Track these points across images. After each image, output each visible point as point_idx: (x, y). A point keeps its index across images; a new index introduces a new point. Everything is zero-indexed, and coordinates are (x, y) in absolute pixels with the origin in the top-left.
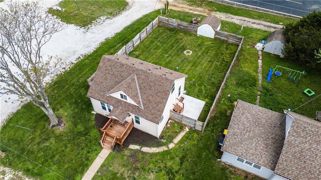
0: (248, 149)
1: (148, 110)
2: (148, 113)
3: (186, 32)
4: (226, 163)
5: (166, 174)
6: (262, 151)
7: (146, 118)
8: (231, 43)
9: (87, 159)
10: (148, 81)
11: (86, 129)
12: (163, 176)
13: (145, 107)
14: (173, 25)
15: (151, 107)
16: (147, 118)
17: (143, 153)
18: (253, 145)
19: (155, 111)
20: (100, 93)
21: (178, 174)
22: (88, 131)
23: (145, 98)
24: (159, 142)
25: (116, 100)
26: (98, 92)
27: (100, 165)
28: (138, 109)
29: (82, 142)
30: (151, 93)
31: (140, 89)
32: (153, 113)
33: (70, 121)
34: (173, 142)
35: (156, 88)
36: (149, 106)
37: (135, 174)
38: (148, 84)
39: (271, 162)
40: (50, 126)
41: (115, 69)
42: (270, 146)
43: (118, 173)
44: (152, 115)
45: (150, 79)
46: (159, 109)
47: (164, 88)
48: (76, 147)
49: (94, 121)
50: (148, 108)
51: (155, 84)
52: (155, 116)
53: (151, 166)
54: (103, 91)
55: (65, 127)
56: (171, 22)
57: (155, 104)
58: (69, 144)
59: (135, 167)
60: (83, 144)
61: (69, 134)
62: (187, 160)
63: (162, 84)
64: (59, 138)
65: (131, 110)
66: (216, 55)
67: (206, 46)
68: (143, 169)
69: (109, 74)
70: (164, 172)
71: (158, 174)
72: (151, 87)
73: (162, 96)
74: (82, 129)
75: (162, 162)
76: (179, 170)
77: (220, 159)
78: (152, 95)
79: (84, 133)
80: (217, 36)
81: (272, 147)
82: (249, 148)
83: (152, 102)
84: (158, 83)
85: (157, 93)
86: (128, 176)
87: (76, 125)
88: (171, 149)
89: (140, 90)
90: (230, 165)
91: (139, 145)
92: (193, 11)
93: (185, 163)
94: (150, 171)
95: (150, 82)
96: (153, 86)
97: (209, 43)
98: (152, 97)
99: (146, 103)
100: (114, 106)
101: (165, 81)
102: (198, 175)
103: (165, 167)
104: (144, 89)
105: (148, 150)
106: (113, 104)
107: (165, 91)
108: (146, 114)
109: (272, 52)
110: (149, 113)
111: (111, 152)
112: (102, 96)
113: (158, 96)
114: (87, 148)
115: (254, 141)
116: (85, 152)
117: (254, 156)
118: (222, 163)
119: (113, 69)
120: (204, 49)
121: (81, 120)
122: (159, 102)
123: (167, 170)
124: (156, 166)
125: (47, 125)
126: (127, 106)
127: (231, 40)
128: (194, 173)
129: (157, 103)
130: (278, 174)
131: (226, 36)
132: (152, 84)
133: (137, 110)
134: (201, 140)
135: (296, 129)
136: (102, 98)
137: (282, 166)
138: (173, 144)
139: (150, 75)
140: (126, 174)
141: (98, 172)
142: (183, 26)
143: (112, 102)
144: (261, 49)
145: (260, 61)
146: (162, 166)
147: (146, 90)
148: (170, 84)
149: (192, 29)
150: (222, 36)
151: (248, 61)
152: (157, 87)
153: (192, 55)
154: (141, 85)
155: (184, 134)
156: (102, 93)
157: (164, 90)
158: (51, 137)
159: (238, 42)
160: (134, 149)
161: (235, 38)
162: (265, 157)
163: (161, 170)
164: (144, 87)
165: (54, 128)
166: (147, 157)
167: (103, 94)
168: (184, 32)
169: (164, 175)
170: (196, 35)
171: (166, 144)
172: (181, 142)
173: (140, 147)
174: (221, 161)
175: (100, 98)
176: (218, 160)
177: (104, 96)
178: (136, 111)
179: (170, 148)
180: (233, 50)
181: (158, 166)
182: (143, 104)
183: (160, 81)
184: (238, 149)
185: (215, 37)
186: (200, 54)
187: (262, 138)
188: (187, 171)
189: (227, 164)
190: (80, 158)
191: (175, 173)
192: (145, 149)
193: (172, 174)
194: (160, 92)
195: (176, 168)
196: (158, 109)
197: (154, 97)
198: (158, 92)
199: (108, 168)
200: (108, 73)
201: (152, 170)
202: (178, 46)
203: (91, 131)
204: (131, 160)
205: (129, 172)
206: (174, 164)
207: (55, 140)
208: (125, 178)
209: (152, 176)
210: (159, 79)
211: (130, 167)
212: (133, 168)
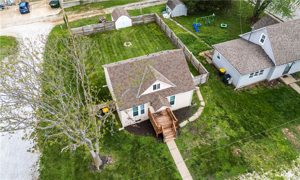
0: (253, 65)
1: (180, 84)
2: (182, 86)
3: (106, 31)
4: (240, 88)
5: (222, 121)
6: (259, 61)
7: (183, 91)
8: (147, 23)
9: (165, 159)
10: (163, 63)
11: (133, 144)
12: (223, 123)
13: (177, 84)
14: (89, 32)
15: (181, 81)
16: (184, 91)
17: (195, 121)
18: (253, 61)
19: (186, 81)
20: (130, 100)
21: (228, 115)
22: (137, 143)
23: (171, 77)
24: (193, 108)
25: (149, 96)
26: (127, 100)
27: (179, 153)
28: (172, 89)
29: (144, 154)
30: (173, 71)
31: (162, 73)
33: (110, 151)
34: (201, 101)
35: (173, 64)
36: (178, 81)
37: (208, 137)
38: (165, 65)
39: (268, 63)
40: (97, 170)
42: (259, 56)
43: (197, 147)
44: (186, 85)
45: (163, 61)
46: (188, 78)
47: (179, 60)
48: (145, 161)
51: (170, 61)
52: (189, 85)
53: (209, 124)
54: (132, 96)
55: (113, 157)
56: (86, 30)
57: (182, 76)
58: (136, 164)
59: (202, 133)
60: (147, 154)
61: (125, 159)
62: (222, 103)
63: (176, 58)
64: (119, 169)
65: (167, 94)
66: (148, 35)
67: (134, 33)
68: (208, 130)
69: (126, 79)
70: (220, 121)
71: (219, 124)
72: (169, 66)
73: (182, 67)
74: (131, 146)
75: (211, 116)
79: (135, 147)
80: (134, 22)
81: (261, 55)
82: (253, 64)
83: (179, 76)
84: (172, 59)
85: (177, 67)
86: (206, 142)
87: (121, 148)
88: (206, 105)
89: (162, 74)
90: (243, 87)
91: (185, 120)
93: (223, 106)
94: (213, 127)
95: (165, 62)
96: (170, 64)
97: (133, 30)
98: (176, 73)
99: (175, 81)
100: (151, 101)
101: (176, 55)
102: (237, 106)
103: (217, 117)
104: (165, 71)
105: (194, 118)
106: (149, 100)
108: (181, 88)
109: (178, 15)
110: (183, 86)
111: (174, 140)
113: (180, 69)
114: (154, 153)
115: (250, 58)
116: (156, 157)
119: (125, 72)
120: (135, 36)
121: (119, 142)
122: (184, 73)
123: (220, 118)
124: (212, 122)
125: (93, 171)
126: (162, 94)
127: (147, 21)
128: (234, 106)
129: (183, 75)
130: (279, 65)
131: (142, 19)
132: (168, 63)
133: (172, 90)
134: (212, 87)
136: (136, 102)
137: (278, 59)
138: (202, 102)
139: (161, 57)
140: (203, 142)
141: (184, 159)
142: (100, 28)
143: (147, 99)
144: (170, 17)
145: (178, 24)
146: (215, 118)
147: (167, 71)
148: (181, 55)
149: (110, 26)
150: (138, 21)
151: (173, 28)
153: (132, 44)
154: (160, 70)
155: (200, 91)
156: (132, 99)
157: (181, 61)
158: (112, 176)
159: (153, 20)
160: (185, 125)
161: (149, 17)
162: (264, 63)
163: (217, 121)
164: (164, 69)
165: (105, 167)
166: (200, 122)
167: (134, 99)
168: (104, 32)
169: (222, 122)
170: (116, 30)
171: (199, 106)
172: (203, 97)
173: (187, 120)
174: (236, 89)
175: (134, 104)
177: (136, 100)
178: (172, 92)
179: (204, 105)
180: (155, 27)
181: (212, 120)
182: (173, 83)
183: (172, 57)
184: (249, 68)
185: (132, 24)
186: (137, 41)
187: (252, 54)
188: (229, 108)
189: (241, 88)
190: (159, 164)
191: (226, 116)
192: (192, 119)
193: (226, 118)
194: (178, 65)
195: (222, 112)
199: (186, 151)
201: (213, 125)
202: (114, 44)
203: (139, 142)
204: (194, 132)
205: (203, 140)
206: (218, 112)
207: (119, 174)
208: (206, 145)
209: (218, 129)
210: (171, 56)
211: (199, 136)
212: (201, 135)
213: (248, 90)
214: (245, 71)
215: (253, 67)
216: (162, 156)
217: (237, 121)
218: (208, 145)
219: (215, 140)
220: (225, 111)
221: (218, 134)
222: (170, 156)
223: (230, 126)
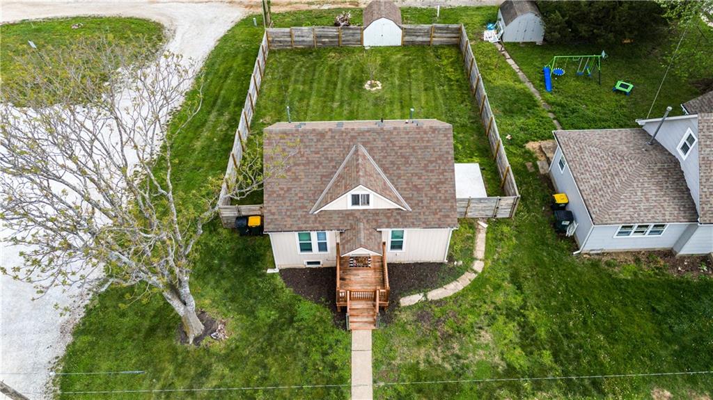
0: (636, 205)
1: (423, 207)
2: (424, 213)
3: (340, 47)
4: (591, 252)
5: (507, 320)
6: (658, 198)
7: (425, 226)
8: (438, 44)
9: (333, 368)
10: (395, 148)
11: (281, 310)
12: (506, 326)
13: (414, 205)
14: (303, 41)
15: (426, 201)
16: (427, 225)
17: (439, 303)
18: (639, 194)
19: (438, 204)
20: (294, 213)
21: (528, 310)
22: (290, 312)
23: (405, 186)
24: (450, 269)
25: (341, 215)
26: (288, 213)
27: (370, 365)
28: (399, 214)
29: (294, 340)
30: (412, 172)
31: (385, 170)
32: (436, 209)
33: (228, 311)
34: (476, 259)
35: (420, 157)
36: (418, 199)
37: (454, 348)
38: (399, 154)
39: (682, 209)
40: (188, 343)
41: (307, 150)
42: (665, 185)
43: (418, 363)
44: (435, 213)
45: (397, 143)
46: (446, 197)
47: (436, 150)
48: (289, 358)
49: (287, 287)
50: (420, 204)
51: (413, 148)
52: (442, 213)
53: (471, 319)
54: (301, 208)
55: (229, 327)
56: (299, 36)
57: (432, 189)
58: (267, 357)
59: (443, 335)
60: (301, 344)
61: (252, 339)
62: (525, 278)
63: (428, 144)
64: (231, 357)
65: (384, 223)
66: (429, 73)
67: (399, 64)
68: (459, 332)
69: (298, 165)
70: (501, 319)
71: (494, 326)
72: (407, 158)
73: (439, 167)
74: (274, 314)
75: (485, 303)
76: (524, 300)
77: (578, 249)
78: (416, 174)
79: (283, 320)
80: (407, 38)
81: (668, 185)
82: (636, 202)
83: (423, 188)
84: (419, 144)
85: (426, 166)
86: (443, 358)
87: (253, 312)
88: (483, 272)
89: (385, 173)
90: (599, 252)
91: (419, 292)
92: (318, 6)
93: (526, 285)
94: (476, 329)
95: (401, 148)
96: (412, 155)
97: (399, 56)
98: (420, 178)
99: (411, 195)
100: (341, 228)
101: (433, 135)
102: (562, 295)
103: (497, 308)
104: (395, 168)
105: (442, 293)
106: (338, 225)
107: (440, 155)
108: (422, 217)
109: (520, 40)
110: (427, 213)
111: (373, 330)
112: (304, 219)
113: (432, 171)
114: (314, 346)
115: (635, 186)
116: (316, 357)
117: (652, 212)
118: (585, 256)
119: (302, 150)
120: (397, 70)
121: (255, 298)
122: (438, 183)
123: (504, 313)
124: (479, 315)
125: (179, 344)
126: (371, 218)
127: (438, 39)
128: (554, 295)
129: (435, 187)
130: (708, 222)
131: (428, 33)
132: (407, 151)
133: (398, 217)
134: (520, 232)
135: (707, 133)
136: (305, 222)
137: (709, 206)
138: (478, 261)
139: (395, 133)
140: (436, 358)
141: (375, 382)
142: (327, 37)
143: (333, 222)
144: (498, 40)
145: (511, 62)
146: (491, 309)
147: (398, 168)
148: (446, 138)
149: (351, 38)
150: (418, 36)
151: (493, 67)
152: (419, 153)
153: (383, 88)
154: (384, 162)
155: (485, 235)
156: (300, 213)
157: (439, 153)
158: (211, 365)
159: (454, 39)
160: (413, 303)
161: (445, 31)
162: (668, 208)
163: (494, 318)
164: (392, 163)
165: (203, 343)
166: (451, 306)
167: (304, 213)
168: (334, 48)
169: (505, 323)
170: (363, 49)
171: (467, 268)
172: (488, 251)
173: (422, 294)
174: (580, 253)
175: (301, 225)
176: (574, 253)
177: (308, 216)
178: (396, 220)
179: (480, 272)
180: (452, 57)
181: (483, 313)
182: (406, 201)
183: (422, 138)
184: (619, 210)
185: (403, 42)
186: (397, 82)
187: (645, 175)
188: (538, 296)
189: (593, 254)
190: (315, 374)
191: (522, 311)
192: (435, 294)
193: (518, 316)
194: (431, 162)
195: (516, 301)
196: (443, 198)
197: (423, 177)
198: (426, 162)
199: (390, 364)
200: (296, 164)
201: (479, 325)
202: (344, 79)
203: (296, 311)
204: (425, 326)
205: (439, 351)
206: (507, 296)
207: (227, 365)
208: (439, 365)
209: (487, 337)
210: (419, 136)
211: (434, 341)
212: (440, 340)
213: (608, 264)
214: (607, 216)
215: (632, 210)
216: (330, 358)
217: (542, 333)
218: (444, 367)
219: (465, 361)
220: (523, 300)
221: (482, 349)
222: (347, 364)
223: (521, 338)
